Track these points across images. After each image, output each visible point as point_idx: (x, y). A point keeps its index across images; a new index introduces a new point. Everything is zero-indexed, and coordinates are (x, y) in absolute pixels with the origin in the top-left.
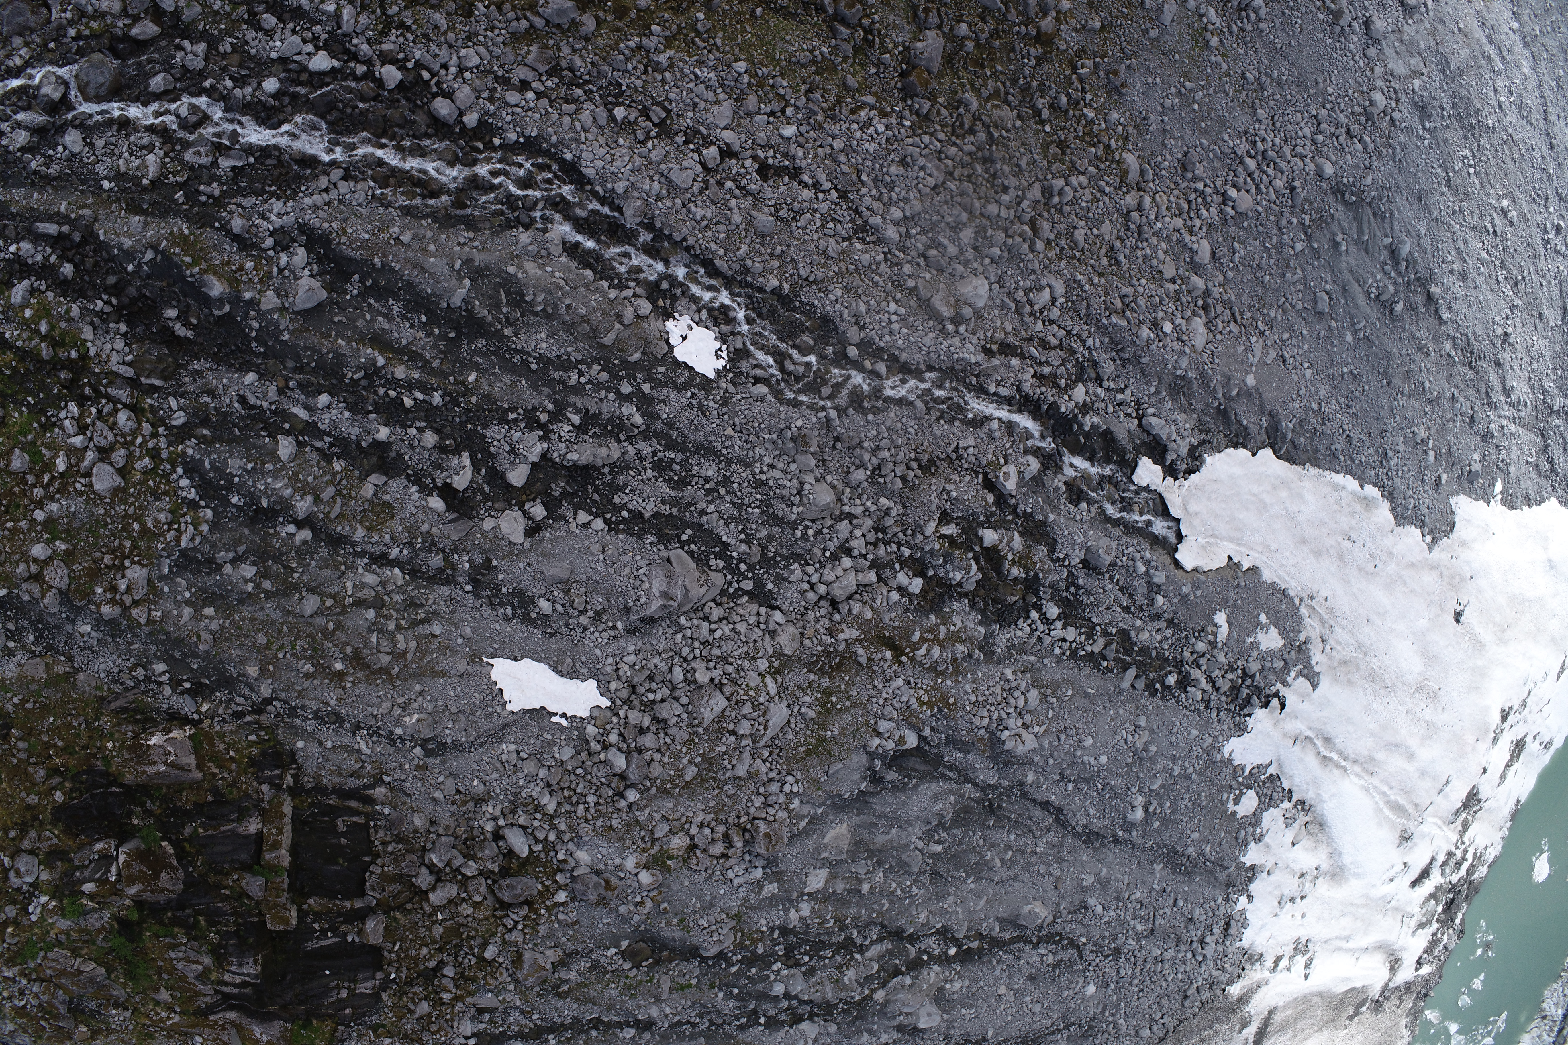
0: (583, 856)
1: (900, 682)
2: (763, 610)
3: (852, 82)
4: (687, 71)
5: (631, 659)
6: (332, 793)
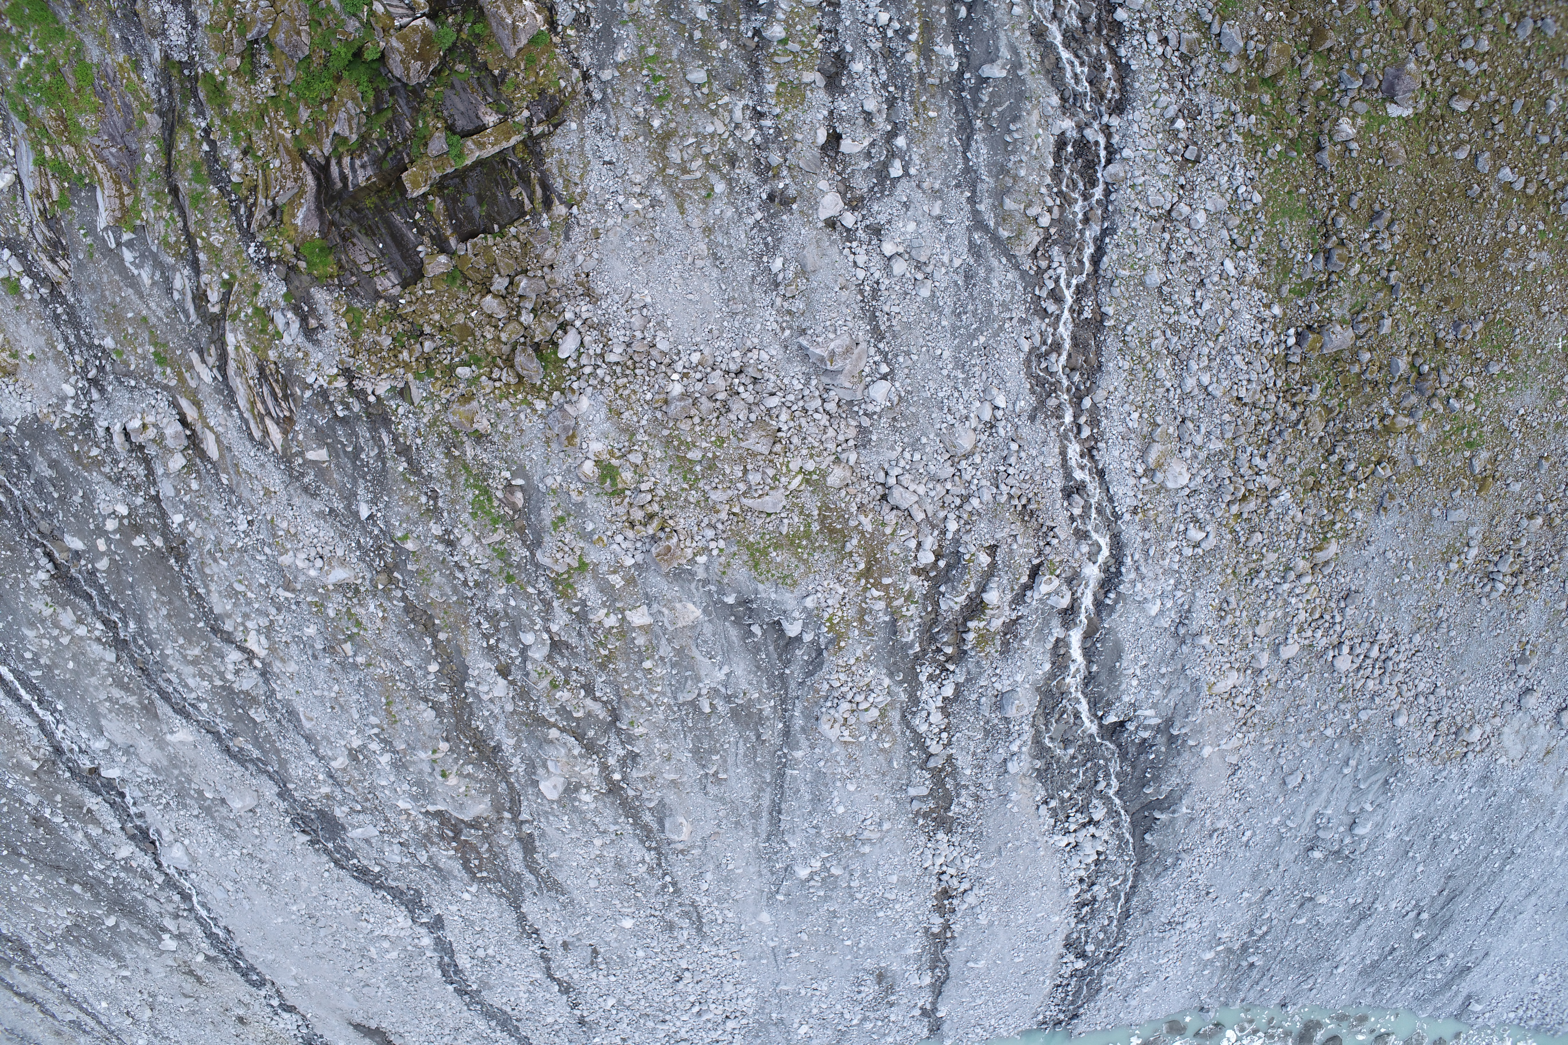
0: (585, 403)
2: (851, 443)
3: (1285, 290)
4: (1234, 158)
5: (764, 356)
6: (541, 172)
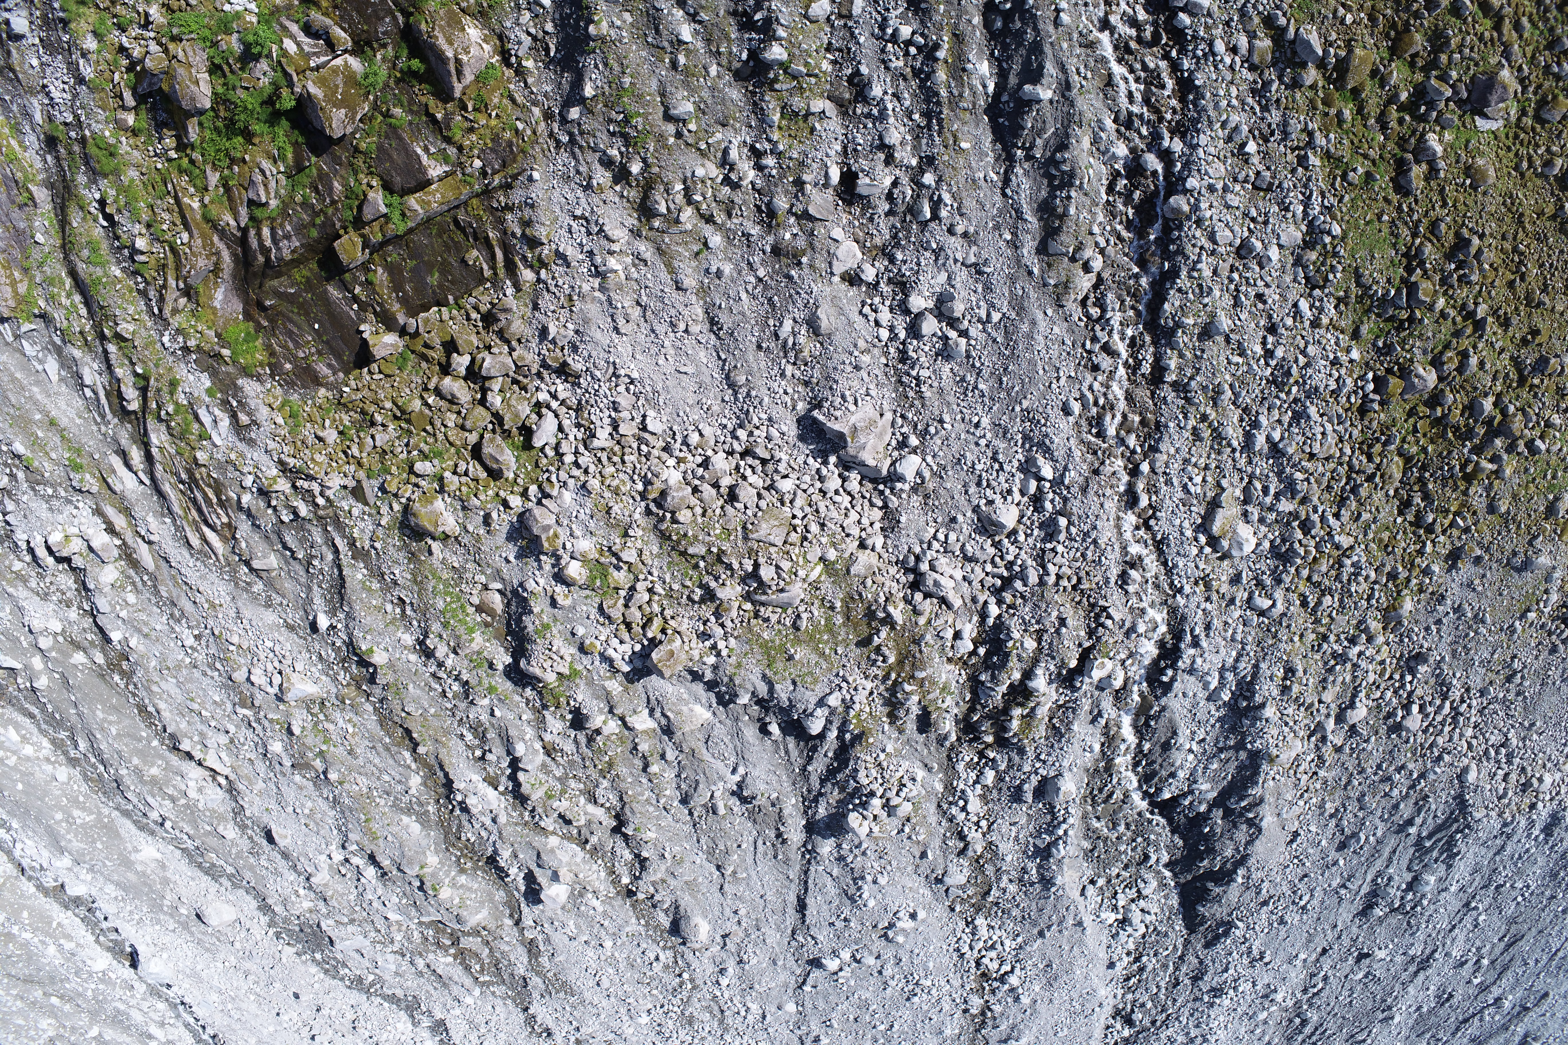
1: (869, 685)
2: (877, 526)
5: (774, 433)
6: (501, 231)
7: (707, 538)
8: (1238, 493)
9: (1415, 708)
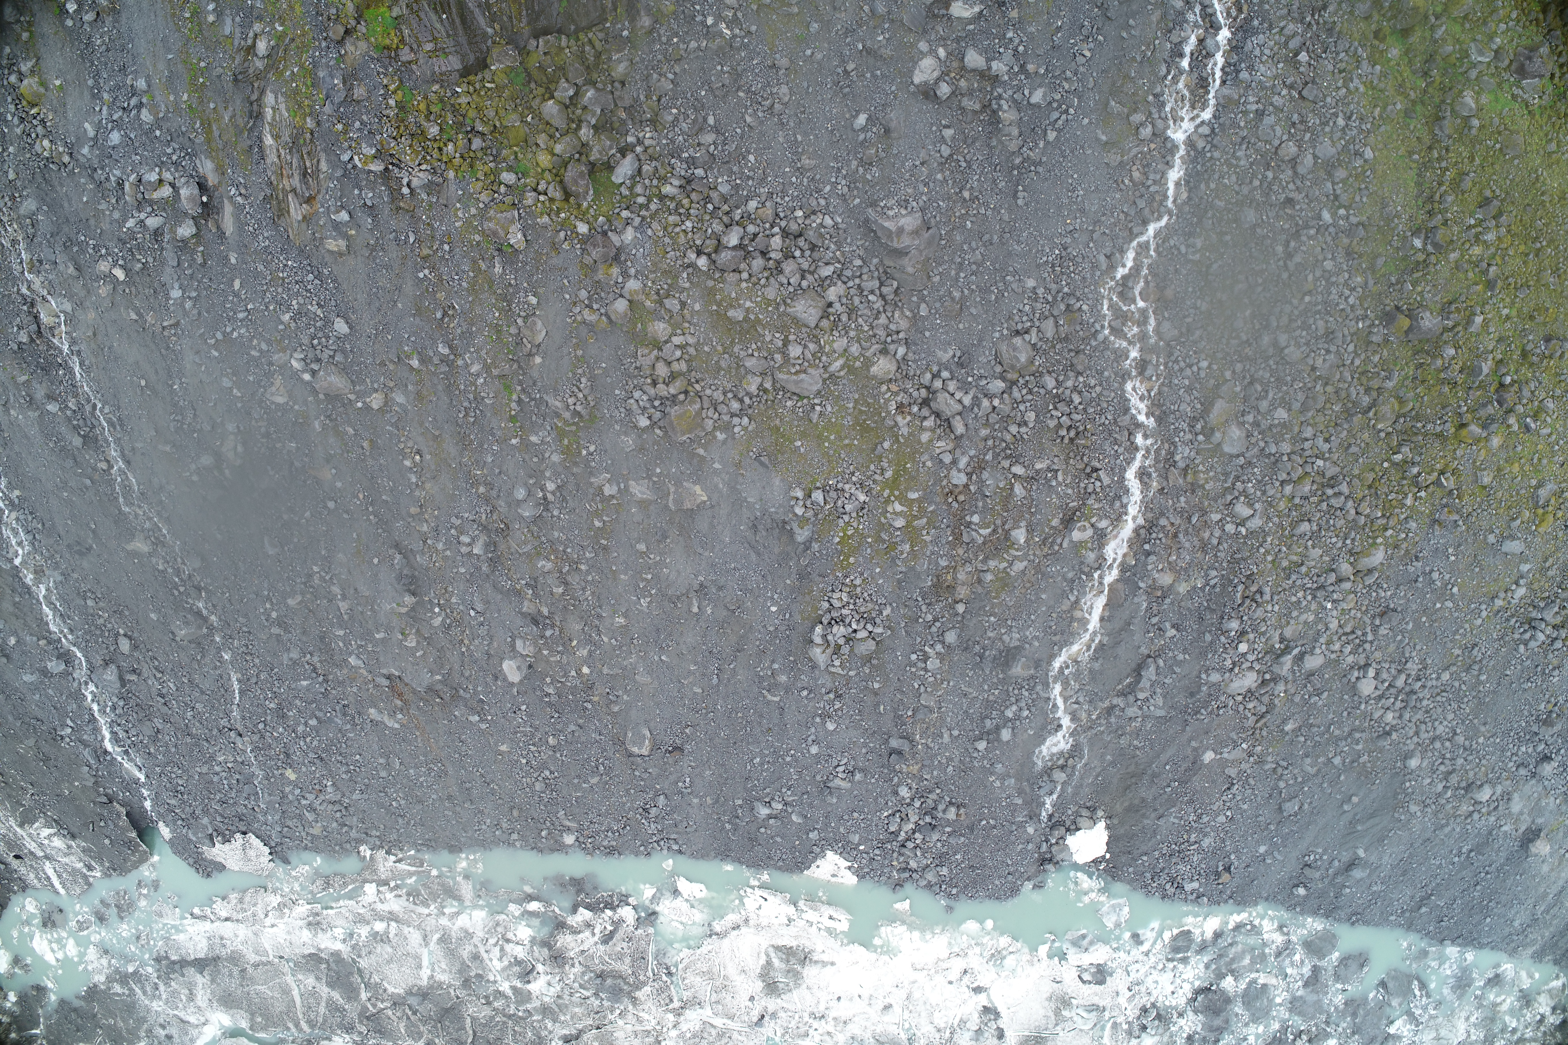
0: (630, 235)
2: (903, 335)
3: (1380, 263)
7: (748, 304)
8: (1238, 389)
9: (1371, 673)
